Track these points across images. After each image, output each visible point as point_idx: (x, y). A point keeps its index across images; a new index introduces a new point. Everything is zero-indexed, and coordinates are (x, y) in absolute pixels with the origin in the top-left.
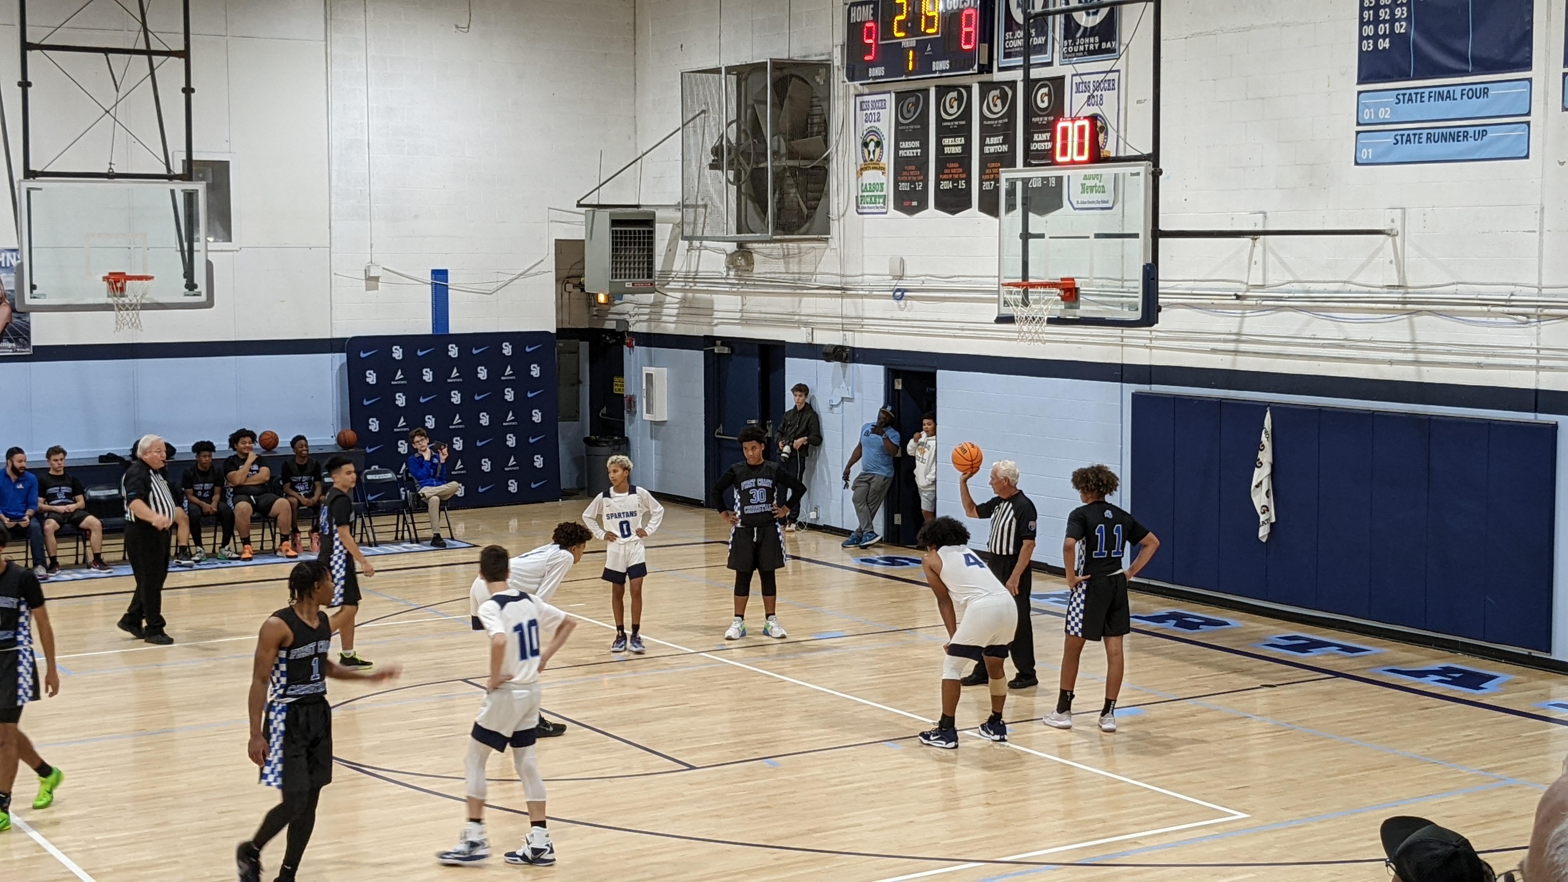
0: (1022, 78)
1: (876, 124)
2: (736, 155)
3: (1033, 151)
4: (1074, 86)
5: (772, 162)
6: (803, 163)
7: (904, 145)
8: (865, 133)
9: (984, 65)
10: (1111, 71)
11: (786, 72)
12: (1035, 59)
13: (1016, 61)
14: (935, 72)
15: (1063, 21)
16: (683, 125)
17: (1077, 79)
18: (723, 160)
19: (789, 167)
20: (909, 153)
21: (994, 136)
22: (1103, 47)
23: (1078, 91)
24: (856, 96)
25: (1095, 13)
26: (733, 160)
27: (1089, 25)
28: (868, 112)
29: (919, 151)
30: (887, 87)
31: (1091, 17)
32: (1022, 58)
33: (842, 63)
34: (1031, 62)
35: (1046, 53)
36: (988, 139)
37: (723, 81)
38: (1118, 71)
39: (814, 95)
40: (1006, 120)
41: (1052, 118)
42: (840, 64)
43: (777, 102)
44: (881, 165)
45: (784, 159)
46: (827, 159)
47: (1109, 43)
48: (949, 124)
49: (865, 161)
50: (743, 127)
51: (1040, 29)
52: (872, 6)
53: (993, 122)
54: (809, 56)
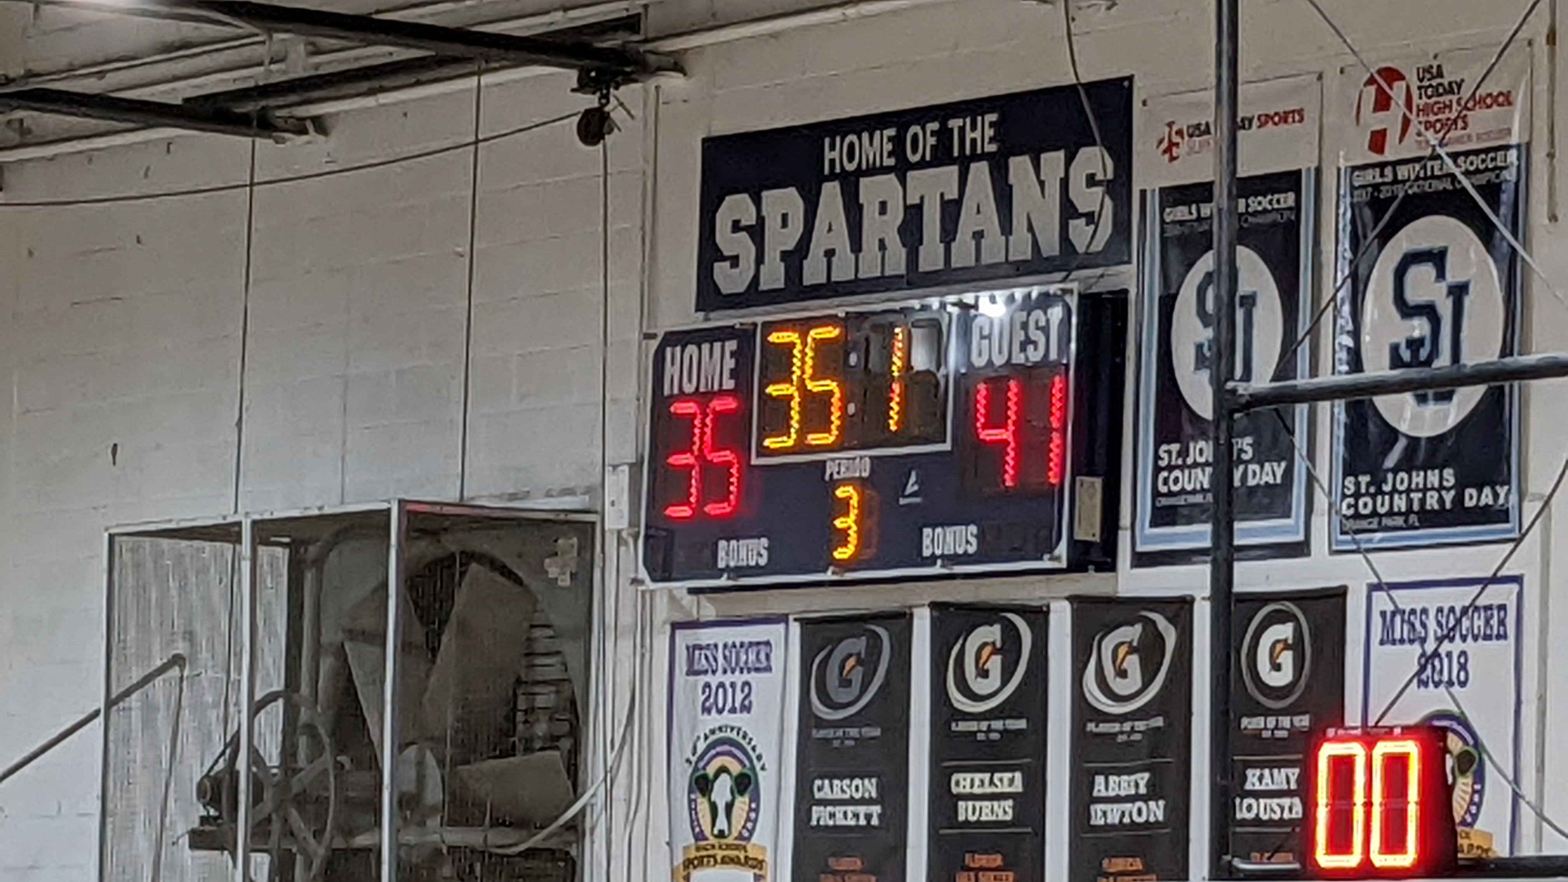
0: (1207, 593)
1: (738, 720)
2: (280, 806)
3: (1244, 822)
4: (1377, 620)
5: (395, 832)
6: (497, 838)
7: (825, 789)
8: (701, 746)
9: (1088, 544)
10: (1495, 580)
11: (451, 544)
12: (1247, 533)
13: (1187, 537)
14: (932, 560)
15: (1342, 417)
16: (110, 703)
17: (1382, 602)
18: (235, 820)
19: (452, 849)
20: (844, 817)
21: (1119, 772)
22: (1468, 504)
23: (1388, 640)
24: (676, 626)
25: (1446, 397)
26: (269, 820)
27: (1425, 432)
28: (714, 681)
29: (876, 809)
30: (776, 603)
31: (1431, 408)
32: (1208, 528)
33: (633, 523)
34: (1237, 542)
35: (1288, 515)
36: (1100, 780)
37: (246, 566)
38: (1517, 579)
39: (539, 619)
40: (1159, 722)
41: (1303, 721)
42: (624, 524)
43: (419, 635)
44: (751, 855)
45: (434, 822)
46: (575, 828)
47: (1487, 490)
48: (972, 726)
49: (699, 836)
50: (304, 715)
51: (1267, 439)
52: (731, 345)
53: (1115, 727)
54: (526, 495)
